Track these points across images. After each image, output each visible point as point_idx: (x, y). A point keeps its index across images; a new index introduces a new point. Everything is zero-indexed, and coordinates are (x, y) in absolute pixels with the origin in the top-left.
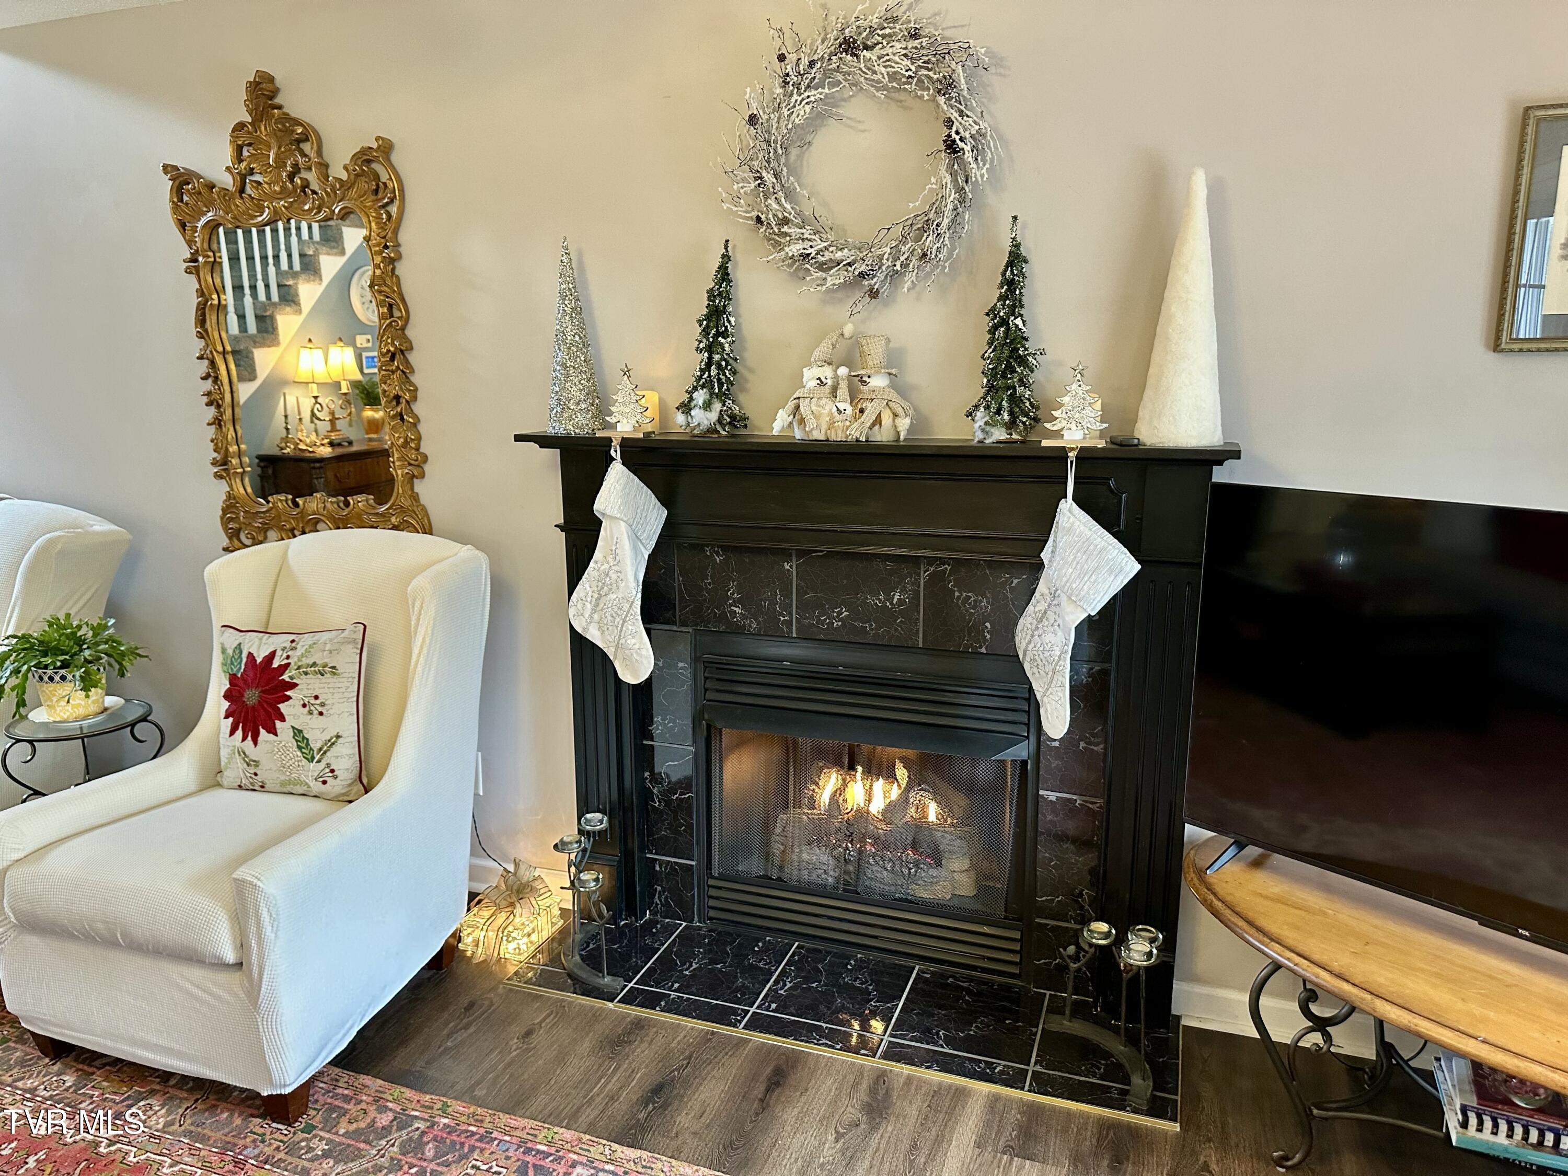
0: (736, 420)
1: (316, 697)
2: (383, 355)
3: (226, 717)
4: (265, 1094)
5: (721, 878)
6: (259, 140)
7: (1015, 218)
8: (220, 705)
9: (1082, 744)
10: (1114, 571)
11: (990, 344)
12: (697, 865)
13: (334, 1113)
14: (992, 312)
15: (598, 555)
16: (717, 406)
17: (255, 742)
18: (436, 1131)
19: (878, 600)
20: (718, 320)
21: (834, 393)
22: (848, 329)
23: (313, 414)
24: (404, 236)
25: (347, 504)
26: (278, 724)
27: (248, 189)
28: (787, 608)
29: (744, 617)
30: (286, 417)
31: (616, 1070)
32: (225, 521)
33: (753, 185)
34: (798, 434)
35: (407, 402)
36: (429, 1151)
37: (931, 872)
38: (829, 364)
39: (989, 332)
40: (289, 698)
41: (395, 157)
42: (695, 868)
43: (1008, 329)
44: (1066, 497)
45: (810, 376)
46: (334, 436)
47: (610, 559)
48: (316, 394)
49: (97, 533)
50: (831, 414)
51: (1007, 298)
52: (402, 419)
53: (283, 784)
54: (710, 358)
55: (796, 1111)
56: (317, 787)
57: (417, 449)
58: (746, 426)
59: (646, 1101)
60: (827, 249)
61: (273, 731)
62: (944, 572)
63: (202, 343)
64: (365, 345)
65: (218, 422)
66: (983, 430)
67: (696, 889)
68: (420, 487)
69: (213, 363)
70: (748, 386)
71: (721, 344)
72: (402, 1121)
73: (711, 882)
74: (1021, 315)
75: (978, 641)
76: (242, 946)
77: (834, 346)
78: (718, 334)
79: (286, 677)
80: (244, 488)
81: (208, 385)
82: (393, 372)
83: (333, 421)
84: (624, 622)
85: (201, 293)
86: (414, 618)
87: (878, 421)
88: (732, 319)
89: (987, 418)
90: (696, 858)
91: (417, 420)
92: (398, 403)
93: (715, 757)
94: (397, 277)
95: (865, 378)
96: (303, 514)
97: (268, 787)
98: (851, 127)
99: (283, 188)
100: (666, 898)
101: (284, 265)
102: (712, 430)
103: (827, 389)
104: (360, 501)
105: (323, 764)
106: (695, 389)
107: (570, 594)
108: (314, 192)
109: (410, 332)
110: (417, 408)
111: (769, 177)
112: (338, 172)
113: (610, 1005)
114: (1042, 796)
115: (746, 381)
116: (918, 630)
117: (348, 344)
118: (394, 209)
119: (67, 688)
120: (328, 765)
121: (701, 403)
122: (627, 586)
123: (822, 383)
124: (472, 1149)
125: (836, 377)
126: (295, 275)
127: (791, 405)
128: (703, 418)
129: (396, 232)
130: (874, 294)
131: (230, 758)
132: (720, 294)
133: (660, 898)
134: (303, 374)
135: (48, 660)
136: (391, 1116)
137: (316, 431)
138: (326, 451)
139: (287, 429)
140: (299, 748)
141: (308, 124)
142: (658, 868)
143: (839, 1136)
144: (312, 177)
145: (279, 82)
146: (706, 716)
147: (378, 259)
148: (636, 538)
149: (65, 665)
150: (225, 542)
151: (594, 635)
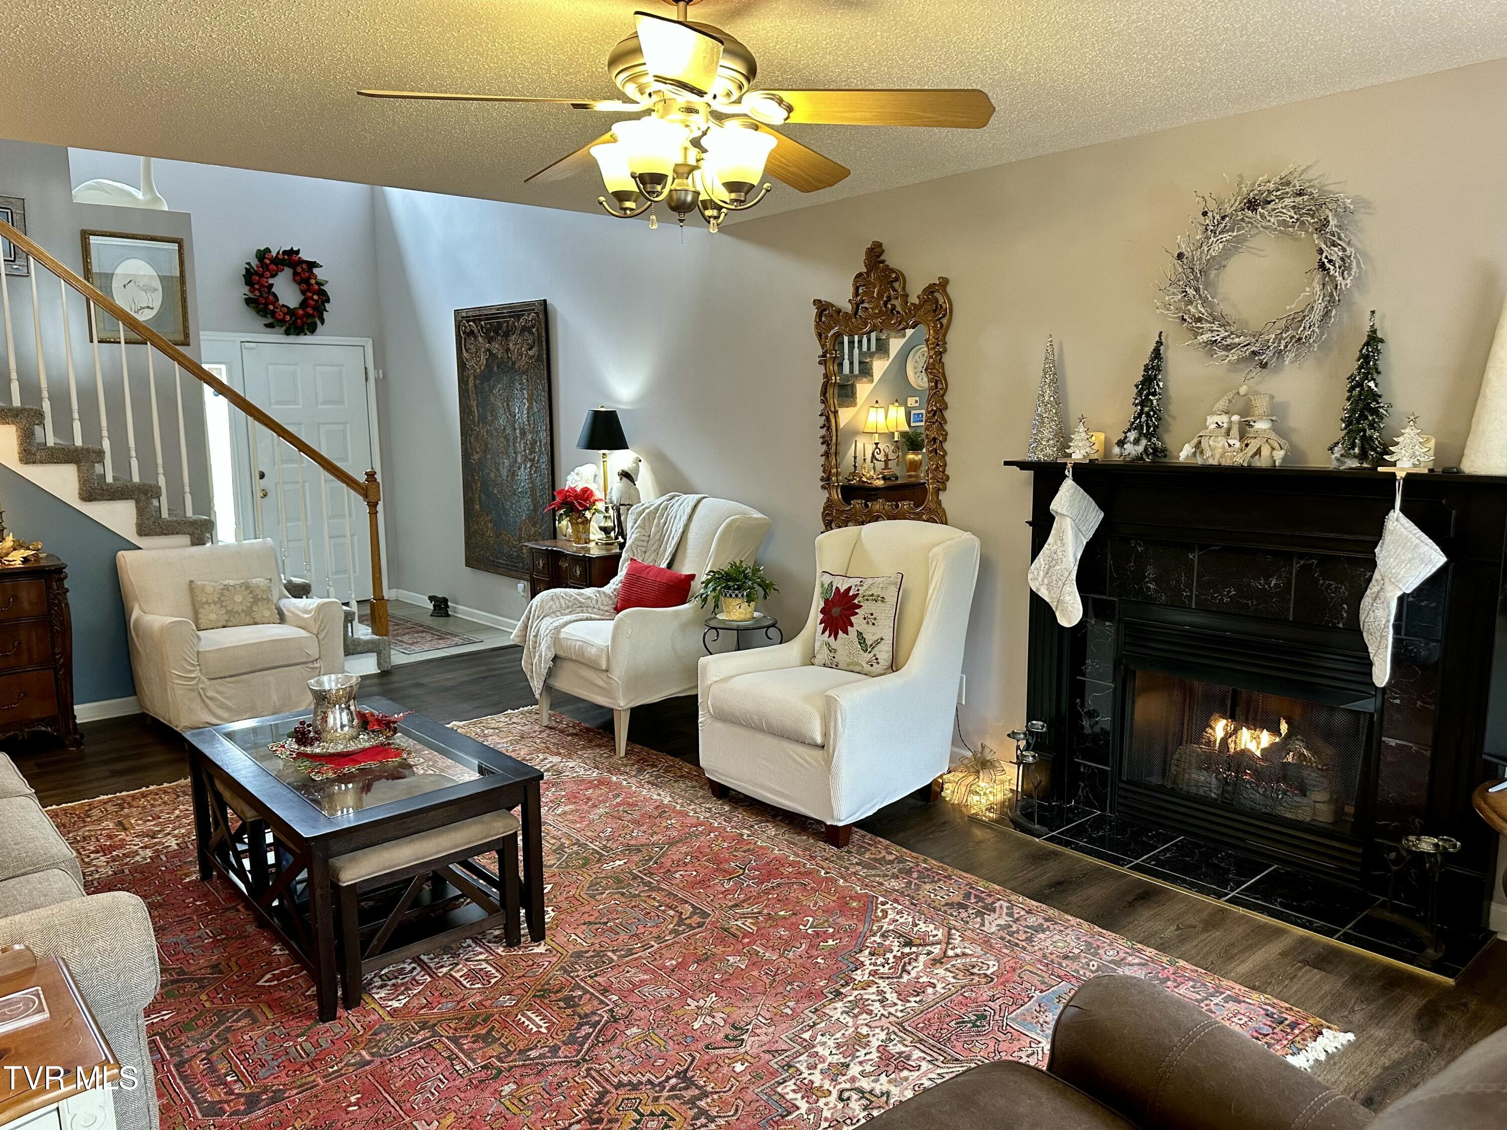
0: (1158, 452)
1: (872, 614)
2: (929, 412)
3: (821, 623)
4: (828, 823)
5: (1128, 782)
6: (870, 282)
7: (1373, 312)
8: (817, 616)
9: (1419, 703)
10: (1426, 561)
11: (1348, 399)
12: (1112, 771)
13: (862, 849)
14: (1351, 378)
15: (1050, 540)
16: (1144, 442)
17: (836, 639)
18: (919, 868)
19: (1260, 584)
20: (1150, 384)
21: (1228, 433)
22: (1243, 390)
23: (873, 456)
24: (950, 338)
25: (897, 506)
26: (849, 628)
27: (860, 313)
28: (1189, 586)
29: (1156, 591)
30: (855, 457)
31: (1033, 870)
32: (824, 515)
33: (1180, 297)
34: (1199, 461)
35: (941, 442)
36: (915, 875)
37: (1297, 799)
38: (1226, 413)
39: (1349, 391)
40: (857, 613)
41: (949, 289)
42: (1110, 773)
43: (1362, 389)
44: (1394, 508)
45: (1211, 421)
46: (886, 472)
47: (1059, 543)
48: (877, 441)
49: (756, 519)
50: (1223, 447)
51: (1362, 368)
52: (936, 453)
53: (848, 665)
54: (1142, 410)
55: (1152, 913)
56: (867, 668)
57: (944, 472)
58: (1165, 456)
59: (1050, 886)
60: (1229, 336)
61: (846, 632)
62: (1312, 565)
63: (823, 406)
64: (914, 405)
65: (827, 454)
66: (1338, 460)
67: (1109, 789)
68: (942, 496)
69: (828, 419)
70: (1171, 428)
71: (1151, 401)
72: (900, 860)
73: (1121, 785)
74: (1374, 380)
75: (1337, 618)
76: (825, 735)
77: (1230, 401)
78: (1149, 394)
79: (856, 601)
80: (837, 495)
81: (823, 432)
82: (934, 423)
83: (886, 462)
84: (1064, 584)
85: (826, 376)
86: (931, 574)
87: (1258, 452)
88: (1161, 384)
89: (1343, 452)
90: (1110, 763)
91: (945, 453)
92: (935, 443)
93: (1129, 694)
94: (943, 364)
95: (1252, 423)
96: (870, 512)
97: (840, 666)
98: (1255, 254)
99: (880, 311)
100: (1087, 792)
101: (865, 348)
102: (1140, 458)
103: (1223, 431)
104: (905, 505)
105: (872, 654)
106: (1129, 430)
107: (1032, 562)
108: (898, 312)
109: (946, 398)
110: (946, 446)
111: (1191, 292)
112: (914, 299)
113: (1037, 840)
114: (1384, 742)
115: (1169, 425)
116: (1289, 608)
117: (900, 405)
118: (944, 321)
119: (739, 601)
120: (875, 655)
121: (1132, 439)
122: (1068, 561)
123: (1219, 426)
124: (940, 880)
125: (1231, 422)
126: (872, 355)
127: (1195, 441)
128: (1132, 450)
129: (945, 335)
130: (1264, 366)
131: (821, 647)
132: (1153, 367)
133: (1082, 792)
134: (870, 426)
135: (731, 584)
136: (894, 857)
137: (874, 468)
138: (880, 483)
139: (855, 467)
140: (860, 643)
141: (900, 271)
142: (1082, 770)
143: (1178, 929)
144: (897, 303)
145: (884, 247)
146: (1124, 662)
147: (932, 353)
148: (1078, 530)
149: (739, 588)
150: (824, 528)
151: (1044, 594)
